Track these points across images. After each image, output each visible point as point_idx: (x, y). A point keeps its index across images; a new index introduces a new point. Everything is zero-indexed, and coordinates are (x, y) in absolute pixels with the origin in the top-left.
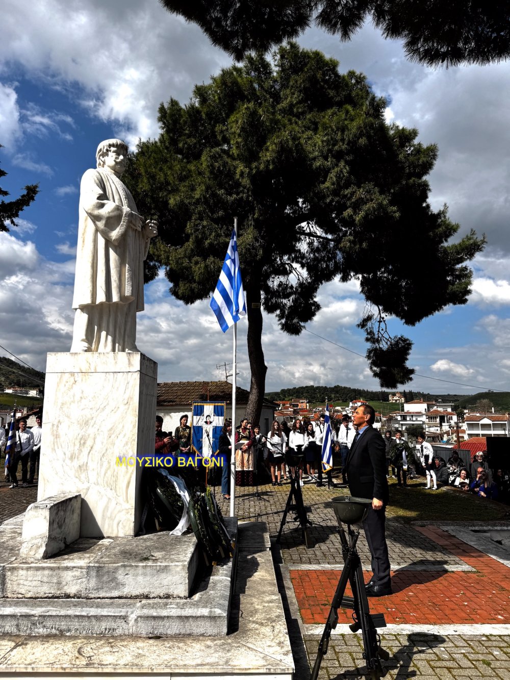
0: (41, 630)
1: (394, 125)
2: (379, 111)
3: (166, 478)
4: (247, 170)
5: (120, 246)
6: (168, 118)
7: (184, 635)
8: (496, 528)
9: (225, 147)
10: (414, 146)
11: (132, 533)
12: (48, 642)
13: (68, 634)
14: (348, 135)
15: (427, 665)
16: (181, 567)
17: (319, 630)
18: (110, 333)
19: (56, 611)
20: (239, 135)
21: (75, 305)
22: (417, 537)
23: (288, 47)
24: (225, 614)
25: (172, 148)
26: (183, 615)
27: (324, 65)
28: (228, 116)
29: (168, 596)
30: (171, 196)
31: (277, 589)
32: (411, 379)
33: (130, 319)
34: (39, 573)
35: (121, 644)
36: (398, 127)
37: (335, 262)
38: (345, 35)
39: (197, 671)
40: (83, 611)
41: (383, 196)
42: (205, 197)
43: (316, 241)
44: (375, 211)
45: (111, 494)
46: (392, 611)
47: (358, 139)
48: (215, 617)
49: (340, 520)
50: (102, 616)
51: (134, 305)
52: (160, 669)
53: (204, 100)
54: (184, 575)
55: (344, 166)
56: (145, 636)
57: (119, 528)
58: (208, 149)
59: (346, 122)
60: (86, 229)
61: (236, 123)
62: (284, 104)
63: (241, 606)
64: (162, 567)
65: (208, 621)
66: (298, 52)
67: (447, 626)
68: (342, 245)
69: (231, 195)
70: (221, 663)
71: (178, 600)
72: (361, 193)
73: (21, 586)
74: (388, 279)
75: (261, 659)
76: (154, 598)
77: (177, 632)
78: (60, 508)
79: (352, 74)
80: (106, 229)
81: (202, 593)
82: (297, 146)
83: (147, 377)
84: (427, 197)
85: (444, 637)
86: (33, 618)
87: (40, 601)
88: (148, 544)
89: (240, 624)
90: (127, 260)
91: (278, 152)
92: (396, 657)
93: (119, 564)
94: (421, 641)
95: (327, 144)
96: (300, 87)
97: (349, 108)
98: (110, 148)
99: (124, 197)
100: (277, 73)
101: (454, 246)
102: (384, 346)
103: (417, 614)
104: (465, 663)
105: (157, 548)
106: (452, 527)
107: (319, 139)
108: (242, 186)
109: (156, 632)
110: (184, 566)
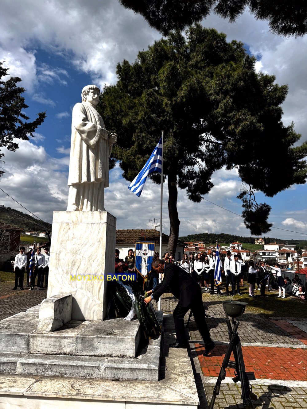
0: (50, 373)
1: (260, 73)
2: (251, 65)
3: (122, 286)
4: (169, 102)
5: (95, 149)
6: (122, 72)
7: (133, 379)
9: (156, 88)
10: (273, 86)
11: (102, 318)
12: (54, 380)
13: (65, 376)
14: (232, 80)
15: (280, 405)
16: (131, 339)
17: (214, 380)
18: (89, 200)
19: (58, 362)
20: (165, 81)
21: (70, 183)
22: (273, 327)
23: (195, 27)
24: (157, 368)
25: (124, 90)
26: (132, 367)
27: (217, 37)
28: (158, 70)
29: (123, 356)
30: (124, 118)
31: (187, 355)
32: (270, 230)
33: (101, 192)
34: (48, 339)
35: (96, 383)
36: (263, 74)
37: (223, 158)
38: (232, 18)
39: (141, 401)
40: (74, 363)
41: (253, 117)
42: (144, 119)
43: (211, 145)
44: (248, 126)
45: (89, 294)
46: (258, 371)
47: (238, 82)
48: (151, 369)
49: (227, 314)
50: (85, 366)
51: (103, 184)
52: (119, 398)
53: (144, 60)
54: (132, 344)
55: (229, 99)
56: (110, 379)
57: (94, 315)
58: (146, 90)
59: (231, 72)
60: (76, 138)
61: (163, 73)
62: (192, 62)
63: (166, 364)
64: (119, 339)
65: (147, 372)
66: (201, 29)
67: (292, 382)
68: (227, 147)
69: (159, 118)
70: (155, 397)
71: (129, 359)
72: (239, 115)
73: (38, 347)
74: (256, 167)
75: (179, 396)
76: (114, 357)
77: (129, 377)
78: (60, 302)
79: (234, 42)
80: (87, 138)
81: (143, 355)
82: (200, 87)
83: (110, 226)
84: (281, 118)
85: (291, 388)
86: (45, 366)
87: (49, 356)
88: (111, 325)
89: (166, 374)
90: (100, 157)
91: (189, 91)
92: (261, 399)
93: (95, 336)
94: (276, 390)
95: (219, 86)
96: (202, 51)
97: (233, 63)
98: (89, 90)
99: (98, 119)
100: (188, 43)
101: (298, 148)
102: (253, 209)
103: (274, 373)
104: (304, 405)
105: (116, 327)
106: (295, 321)
107: (214, 83)
108: (166, 112)
109: (116, 377)
110: (133, 338)
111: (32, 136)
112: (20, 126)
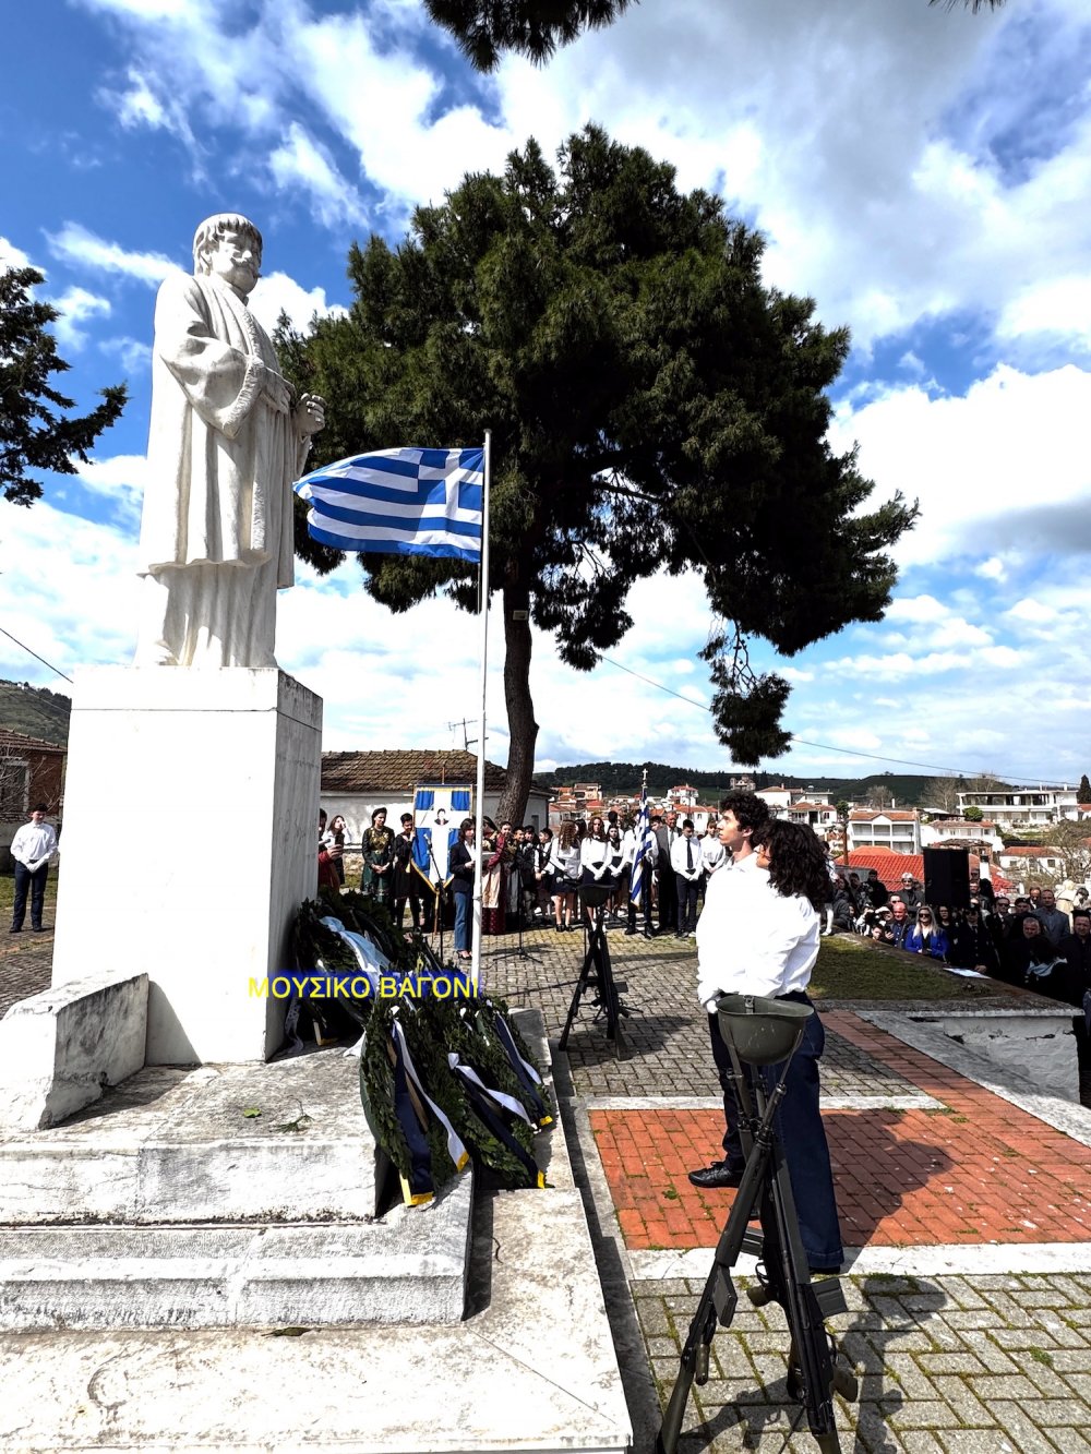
0: (10, 1318)
1: (774, 289)
2: (751, 259)
3: (338, 936)
4: (508, 362)
6: (365, 271)
7: (360, 1321)
8: (953, 1014)
9: (469, 329)
10: (809, 329)
11: (260, 1054)
12: (21, 1353)
13: (78, 1326)
14: (695, 301)
15: (914, 1366)
16: (358, 1150)
17: (662, 1268)
18: (218, 630)
19: (51, 1267)
20: (496, 296)
21: (144, 566)
23: (587, 138)
24: (458, 1270)
25: (373, 329)
26: (358, 1275)
27: (651, 174)
28: (474, 262)
29: (327, 1217)
30: (369, 409)
32: (788, 749)
33: (261, 602)
34: (29, 1163)
35: (208, 1354)
36: (781, 294)
37: (661, 542)
41: (753, 415)
42: (430, 412)
43: (628, 504)
44: (738, 442)
45: (212, 971)
47: (713, 308)
48: (436, 1278)
50: (162, 1281)
51: (272, 575)
53: (431, 235)
54: (365, 1166)
55: (687, 359)
56: (265, 1328)
58: (438, 324)
59: (692, 277)
61: (490, 272)
62: (577, 247)
64: (315, 1150)
65: (418, 1289)
66: (605, 146)
69: (478, 410)
71: (352, 1227)
72: (713, 409)
74: (752, 574)
75: (546, 1403)
76: (294, 1220)
77: (345, 1315)
78: (89, 1010)
79: (699, 195)
80: (209, 400)
82: (600, 318)
83: (296, 726)
84: (826, 426)
85: (930, 1281)
87: (21, 1235)
88: (293, 1081)
89: (493, 1281)
90: (256, 471)
91: (567, 327)
94: (885, 1294)
95: (656, 318)
96: (607, 212)
97: (696, 254)
98: (221, 232)
99: (251, 337)
100: (566, 188)
101: (867, 519)
102: (744, 690)
104: (999, 1362)
105: (310, 1094)
106: (877, 1013)
107: (640, 310)
108: (498, 393)
109: (292, 1318)
110: (366, 1146)
111: (86, 461)
112: (45, 427)
